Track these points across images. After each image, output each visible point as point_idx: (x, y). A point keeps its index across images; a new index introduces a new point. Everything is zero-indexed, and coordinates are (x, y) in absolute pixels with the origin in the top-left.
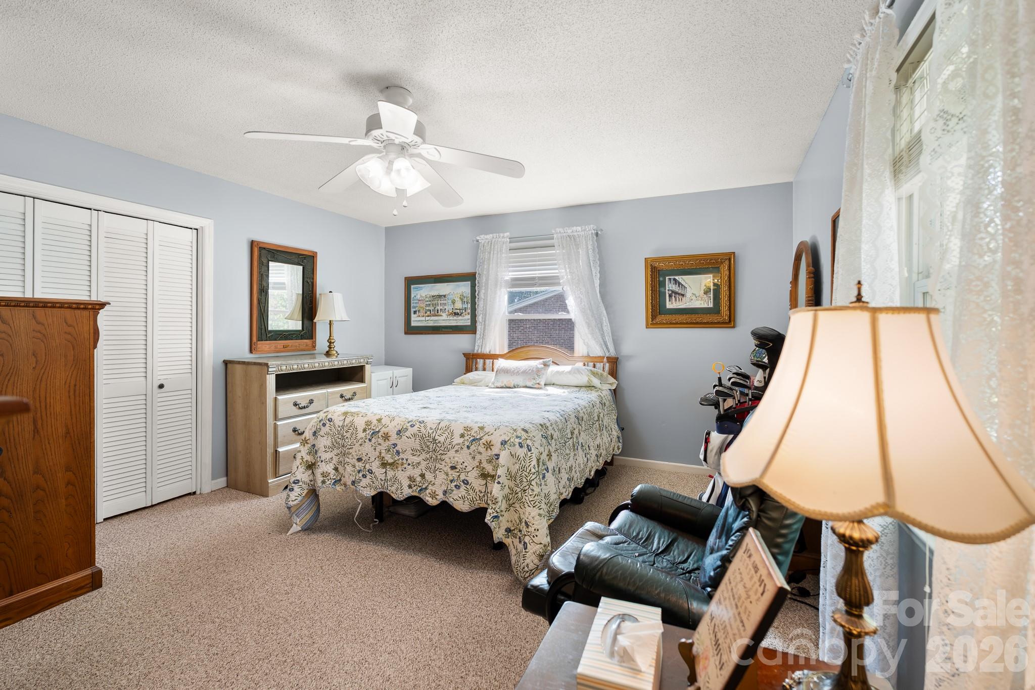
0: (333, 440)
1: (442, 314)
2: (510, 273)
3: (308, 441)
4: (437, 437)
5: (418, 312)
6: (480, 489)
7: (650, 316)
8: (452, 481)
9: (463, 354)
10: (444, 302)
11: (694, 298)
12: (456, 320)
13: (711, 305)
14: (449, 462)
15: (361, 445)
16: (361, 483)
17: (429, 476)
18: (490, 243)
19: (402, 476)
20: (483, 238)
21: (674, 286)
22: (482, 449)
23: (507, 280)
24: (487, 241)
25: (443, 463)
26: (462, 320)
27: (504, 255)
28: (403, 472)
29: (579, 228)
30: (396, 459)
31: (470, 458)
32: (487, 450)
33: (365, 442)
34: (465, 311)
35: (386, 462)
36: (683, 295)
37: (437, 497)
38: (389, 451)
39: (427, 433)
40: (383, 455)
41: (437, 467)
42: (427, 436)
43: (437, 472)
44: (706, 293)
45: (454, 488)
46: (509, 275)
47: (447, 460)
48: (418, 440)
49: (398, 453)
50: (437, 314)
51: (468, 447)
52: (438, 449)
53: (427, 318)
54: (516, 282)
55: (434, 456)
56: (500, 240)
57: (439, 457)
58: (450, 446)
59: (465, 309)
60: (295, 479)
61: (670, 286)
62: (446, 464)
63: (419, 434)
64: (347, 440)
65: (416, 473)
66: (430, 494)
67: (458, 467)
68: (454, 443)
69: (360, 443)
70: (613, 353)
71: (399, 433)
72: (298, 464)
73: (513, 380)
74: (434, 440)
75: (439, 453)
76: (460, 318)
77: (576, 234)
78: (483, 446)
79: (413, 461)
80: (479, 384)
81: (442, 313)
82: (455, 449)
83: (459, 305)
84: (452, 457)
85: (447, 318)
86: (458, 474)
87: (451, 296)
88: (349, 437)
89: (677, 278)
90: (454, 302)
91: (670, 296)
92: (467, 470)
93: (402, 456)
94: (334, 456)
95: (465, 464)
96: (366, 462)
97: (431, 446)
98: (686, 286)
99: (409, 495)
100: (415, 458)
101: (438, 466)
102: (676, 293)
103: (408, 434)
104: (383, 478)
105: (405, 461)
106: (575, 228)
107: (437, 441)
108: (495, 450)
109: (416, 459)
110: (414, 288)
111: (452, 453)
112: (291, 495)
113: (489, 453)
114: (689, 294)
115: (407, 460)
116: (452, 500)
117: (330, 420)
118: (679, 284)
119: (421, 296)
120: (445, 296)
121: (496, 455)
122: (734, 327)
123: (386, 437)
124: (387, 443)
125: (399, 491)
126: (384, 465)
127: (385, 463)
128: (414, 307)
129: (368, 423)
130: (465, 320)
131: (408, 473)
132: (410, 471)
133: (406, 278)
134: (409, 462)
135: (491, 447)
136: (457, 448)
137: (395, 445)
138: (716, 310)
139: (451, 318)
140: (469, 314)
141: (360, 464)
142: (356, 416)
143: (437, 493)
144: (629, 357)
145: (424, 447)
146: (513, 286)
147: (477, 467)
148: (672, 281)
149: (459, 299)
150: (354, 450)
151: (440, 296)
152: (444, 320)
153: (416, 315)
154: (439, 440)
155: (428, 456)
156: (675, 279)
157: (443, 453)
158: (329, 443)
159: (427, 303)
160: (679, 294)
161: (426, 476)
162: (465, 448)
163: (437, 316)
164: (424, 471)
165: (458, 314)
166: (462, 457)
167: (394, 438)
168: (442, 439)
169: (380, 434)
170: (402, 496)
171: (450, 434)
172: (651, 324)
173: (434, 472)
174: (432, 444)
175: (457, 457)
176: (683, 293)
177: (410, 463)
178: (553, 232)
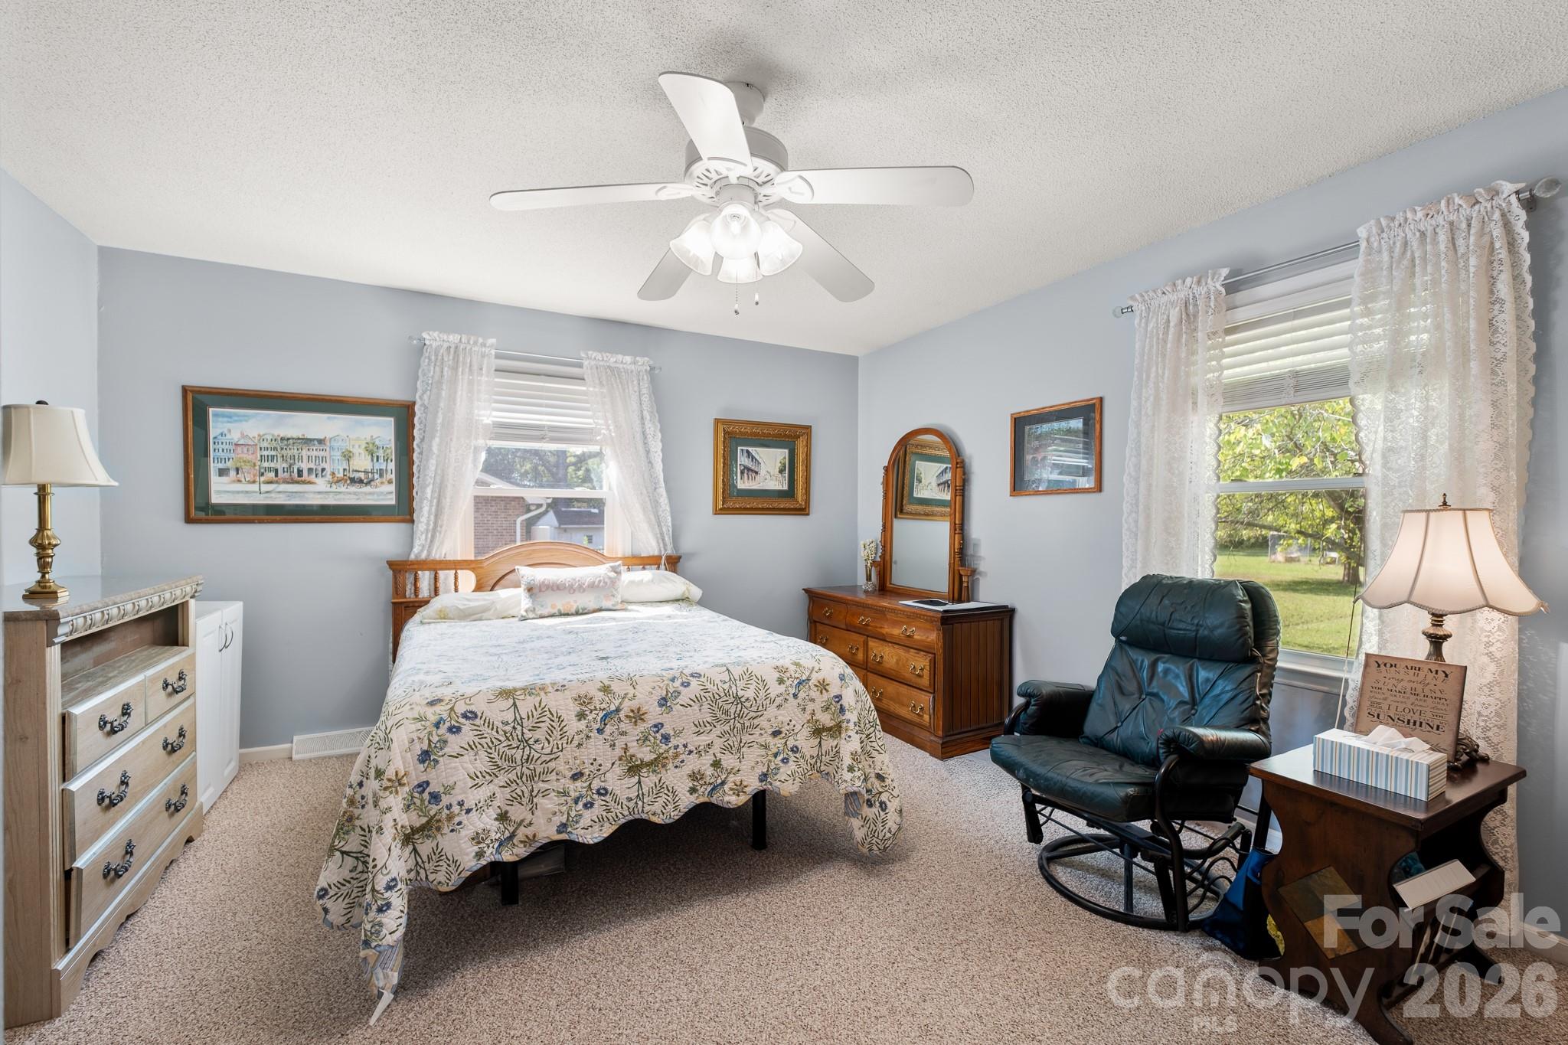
0: (495, 755)
1: (316, 480)
2: (495, 413)
3: (405, 780)
4: (740, 693)
5: (233, 473)
6: (812, 753)
7: (720, 498)
8: (776, 755)
9: (388, 562)
10: (321, 454)
11: (768, 477)
12: (355, 493)
13: (786, 488)
14: (769, 726)
15: (579, 745)
16: (582, 821)
17: (729, 761)
18: (452, 350)
19: (677, 779)
20: (432, 338)
21: (746, 460)
22: (815, 694)
23: (487, 425)
24: (446, 345)
25: (757, 731)
26: (370, 494)
27: (484, 379)
28: (677, 770)
29: (628, 359)
30: (661, 751)
31: (798, 711)
32: (821, 693)
33: (588, 737)
34: (381, 476)
35: (639, 762)
36: (756, 473)
37: (746, 789)
38: (646, 739)
39: (721, 689)
40: (631, 751)
41: (744, 741)
42: (722, 694)
43: (743, 750)
44: (781, 471)
45: (781, 764)
46: (489, 416)
47: (764, 724)
48: (706, 706)
49: (666, 738)
50: (299, 477)
51: (795, 696)
52: (746, 711)
53: (265, 488)
54: (503, 430)
55: (738, 725)
56: (476, 348)
57: (747, 724)
58: (768, 701)
59: (381, 473)
60: (388, 878)
61: (742, 460)
62: (763, 732)
63: (707, 695)
64: (538, 747)
65: (704, 764)
66: (731, 789)
67: (783, 730)
68: (772, 696)
69: (576, 742)
70: (670, 551)
71: (663, 702)
72: (390, 840)
73: (576, 602)
74: (737, 698)
75: (748, 717)
76: (368, 489)
77: (621, 366)
78: (816, 689)
79: (697, 744)
80: (485, 615)
81: (313, 477)
82: (776, 704)
83: (362, 462)
84: (774, 716)
85: (329, 490)
86: (784, 741)
87: (340, 443)
88: (543, 738)
89: (750, 449)
90: (348, 456)
91: (742, 473)
92: (796, 731)
93: (673, 742)
94: (498, 790)
95: (793, 722)
96: (592, 776)
97: (732, 711)
98: (760, 461)
99: (693, 805)
100: (702, 737)
101: (746, 738)
102: (749, 469)
103: (683, 699)
104: (633, 795)
105: (681, 749)
106: (620, 357)
107: (743, 700)
108: (834, 690)
109: (704, 740)
110: (216, 415)
111: (772, 711)
112: (385, 920)
113: (825, 696)
114: (763, 473)
115: (685, 746)
116: (778, 783)
117: (470, 716)
118: (753, 457)
119: (243, 436)
120: (321, 441)
121: (837, 697)
122: (808, 514)
123: (637, 716)
124: (642, 727)
125: (670, 807)
126: (634, 769)
127: (637, 766)
128: (219, 460)
129: (583, 700)
130: (385, 494)
131: (687, 769)
132: (693, 764)
133: (185, 390)
134: (690, 747)
135: (827, 687)
136: (778, 701)
137: (658, 726)
138: (790, 493)
139: (343, 489)
140: (390, 482)
141: (579, 784)
142: (542, 693)
143: (745, 783)
144: (691, 555)
145: (719, 714)
146: (499, 437)
147: (808, 722)
148: (745, 454)
149: (362, 451)
150: (561, 760)
151: (307, 441)
152: (317, 493)
153: (224, 479)
154: (746, 696)
155: (727, 728)
156: (748, 451)
157: (755, 715)
158: (482, 764)
159: (266, 453)
160: (752, 470)
161: (723, 762)
162: (791, 698)
163: (298, 482)
164: (719, 756)
165: (361, 481)
166: (790, 715)
167: (654, 714)
168: (750, 693)
169: (622, 714)
170: (676, 813)
171: (760, 682)
172: (721, 509)
173: (739, 750)
174: (734, 707)
175: (780, 714)
176: (756, 470)
177: (692, 748)
178: (583, 355)
